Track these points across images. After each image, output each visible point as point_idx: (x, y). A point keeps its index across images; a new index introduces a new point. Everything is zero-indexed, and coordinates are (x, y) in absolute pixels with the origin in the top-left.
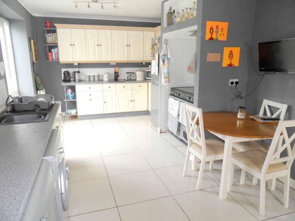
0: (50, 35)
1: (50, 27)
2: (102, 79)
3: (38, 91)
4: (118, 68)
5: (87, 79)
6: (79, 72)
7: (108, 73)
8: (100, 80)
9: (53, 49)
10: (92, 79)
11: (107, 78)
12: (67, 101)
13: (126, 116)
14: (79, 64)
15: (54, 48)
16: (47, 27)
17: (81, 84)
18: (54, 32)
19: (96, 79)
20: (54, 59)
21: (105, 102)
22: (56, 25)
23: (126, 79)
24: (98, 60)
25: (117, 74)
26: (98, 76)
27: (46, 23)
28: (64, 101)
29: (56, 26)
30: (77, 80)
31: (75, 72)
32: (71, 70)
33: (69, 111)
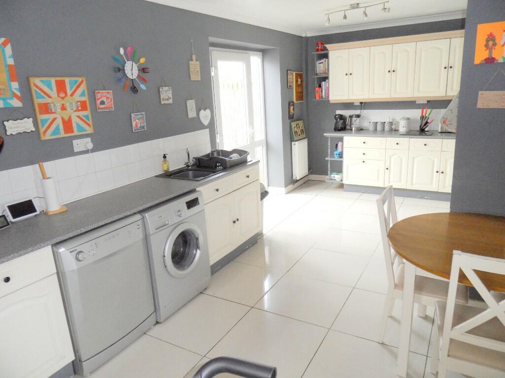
0: (322, 61)
1: (321, 50)
2: (397, 129)
3: (293, 143)
4: (429, 111)
5: (371, 128)
6: (358, 116)
7: (408, 119)
8: (393, 130)
9: (323, 83)
10: (379, 127)
11: (404, 127)
12: (330, 160)
13: (427, 199)
14: (361, 103)
15: (325, 81)
16: (318, 50)
17: (359, 135)
18: (326, 56)
19: (387, 128)
20: (324, 96)
21: (387, 169)
22: (328, 46)
23: (440, 131)
24: (389, 97)
25: (426, 120)
26: (390, 122)
27: (317, 44)
28: (326, 159)
29: (327, 48)
30: (354, 128)
31: (351, 117)
32: (346, 113)
33: (332, 175)
